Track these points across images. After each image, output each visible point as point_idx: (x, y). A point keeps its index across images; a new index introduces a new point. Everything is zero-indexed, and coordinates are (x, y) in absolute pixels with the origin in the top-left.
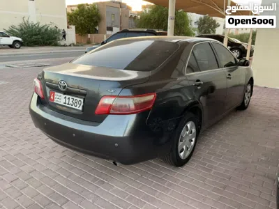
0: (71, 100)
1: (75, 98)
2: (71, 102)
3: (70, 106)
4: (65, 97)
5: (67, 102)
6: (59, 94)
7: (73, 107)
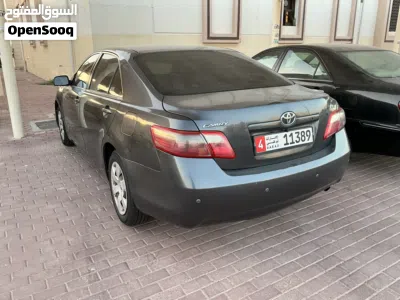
0: (295, 136)
1: (300, 131)
2: (295, 138)
3: (296, 144)
4: (286, 136)
5: (290, 140)
6: (273, 136)
7: (301, 143)
